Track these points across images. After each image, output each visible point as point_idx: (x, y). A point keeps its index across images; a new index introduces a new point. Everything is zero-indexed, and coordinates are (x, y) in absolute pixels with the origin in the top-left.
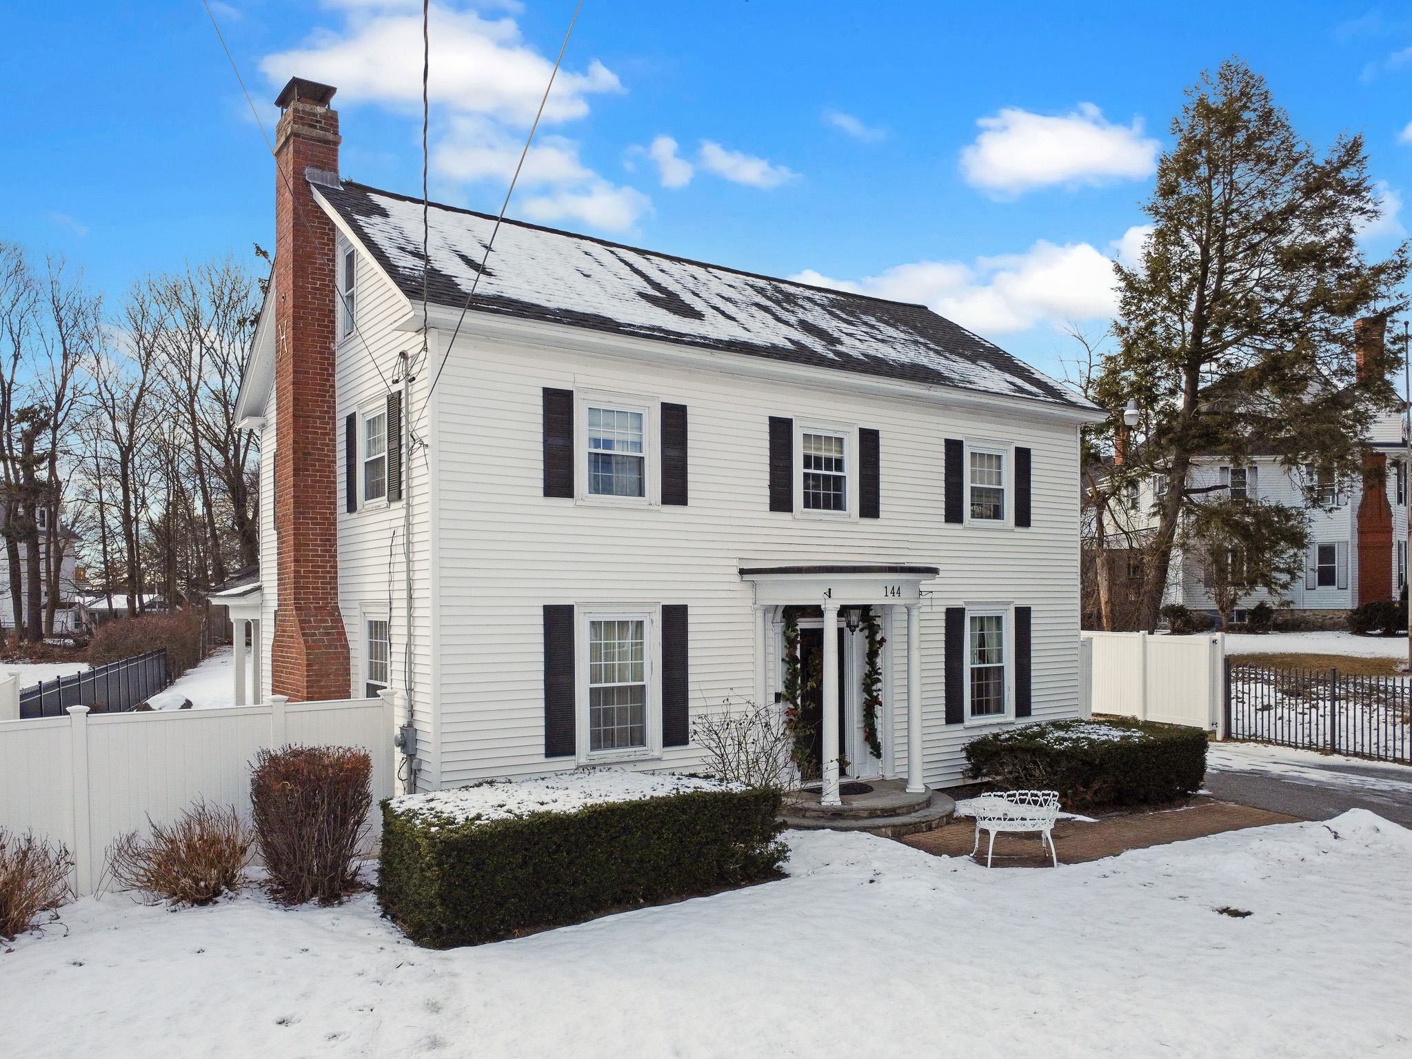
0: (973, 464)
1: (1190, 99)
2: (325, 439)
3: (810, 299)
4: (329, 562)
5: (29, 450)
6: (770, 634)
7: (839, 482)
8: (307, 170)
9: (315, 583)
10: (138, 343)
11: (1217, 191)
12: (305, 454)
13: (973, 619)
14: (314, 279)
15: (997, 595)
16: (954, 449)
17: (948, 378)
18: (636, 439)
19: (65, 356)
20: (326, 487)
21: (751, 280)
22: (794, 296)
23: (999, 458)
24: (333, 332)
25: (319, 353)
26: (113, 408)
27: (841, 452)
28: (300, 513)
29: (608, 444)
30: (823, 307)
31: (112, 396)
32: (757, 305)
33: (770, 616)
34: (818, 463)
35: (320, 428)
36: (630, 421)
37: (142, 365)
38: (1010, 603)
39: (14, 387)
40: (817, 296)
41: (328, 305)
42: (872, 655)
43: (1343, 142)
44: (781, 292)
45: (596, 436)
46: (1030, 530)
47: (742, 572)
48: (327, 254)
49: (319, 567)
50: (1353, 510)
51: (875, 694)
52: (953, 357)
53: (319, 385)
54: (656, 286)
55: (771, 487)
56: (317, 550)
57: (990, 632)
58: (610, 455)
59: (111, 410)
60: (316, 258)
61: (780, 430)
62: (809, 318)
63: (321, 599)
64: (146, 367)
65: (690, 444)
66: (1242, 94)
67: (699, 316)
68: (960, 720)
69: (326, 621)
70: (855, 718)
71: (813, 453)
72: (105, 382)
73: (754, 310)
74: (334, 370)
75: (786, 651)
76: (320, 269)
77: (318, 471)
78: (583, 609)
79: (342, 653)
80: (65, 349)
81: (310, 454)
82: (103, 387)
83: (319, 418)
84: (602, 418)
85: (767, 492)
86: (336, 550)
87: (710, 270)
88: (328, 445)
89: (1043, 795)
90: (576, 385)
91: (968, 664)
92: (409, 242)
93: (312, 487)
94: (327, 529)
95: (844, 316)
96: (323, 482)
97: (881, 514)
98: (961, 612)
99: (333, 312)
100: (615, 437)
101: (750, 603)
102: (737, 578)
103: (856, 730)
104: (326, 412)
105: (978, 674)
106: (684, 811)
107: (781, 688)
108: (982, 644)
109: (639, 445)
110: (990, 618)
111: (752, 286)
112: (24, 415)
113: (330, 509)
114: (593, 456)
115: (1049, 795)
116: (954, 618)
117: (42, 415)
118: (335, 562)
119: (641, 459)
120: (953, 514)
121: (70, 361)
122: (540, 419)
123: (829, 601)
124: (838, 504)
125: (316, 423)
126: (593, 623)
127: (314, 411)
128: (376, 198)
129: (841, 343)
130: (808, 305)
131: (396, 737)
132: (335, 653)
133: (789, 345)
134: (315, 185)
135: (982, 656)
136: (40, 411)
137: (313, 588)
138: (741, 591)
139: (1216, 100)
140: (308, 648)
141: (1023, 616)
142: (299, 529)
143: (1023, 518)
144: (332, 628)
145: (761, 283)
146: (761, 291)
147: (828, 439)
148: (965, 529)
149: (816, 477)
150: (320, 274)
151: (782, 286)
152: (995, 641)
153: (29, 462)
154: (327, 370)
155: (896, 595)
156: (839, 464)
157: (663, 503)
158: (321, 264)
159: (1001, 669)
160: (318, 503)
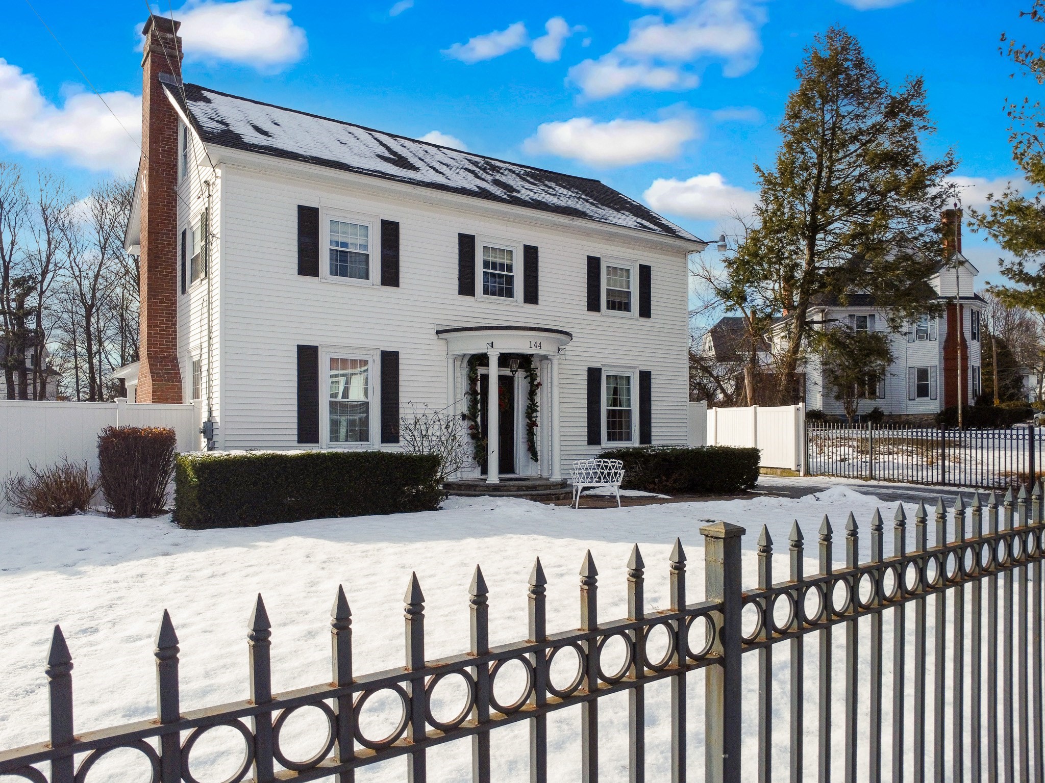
0: (608, 274)
1: (808, 55)
2: (169, 248)
3: (510, 170)
4: (171, 328)
5: (21, 305)
6: (458, 374)
7: (510, 280)
8: (160, 74)
9: (161, 341)
10: (99, 233)
11: (827, 117)
12: (155, 257)
13: (608, 377)
14: (163, 144)
15: (627, 362)
16: (593, 264)
17: (590, 216)
18: (363, 243)
19: (49, 244)
20: (170, 279)
21: (469, 157)
22: (499, 168)
23: (628, 271)
24: (176, 179)
25: (166, 192)
26: (80, 277)
27: (512, 260)
28: (152, 295)
29: (345, 245)
30: (518, 175)
31: (79, 269)
32: (467, 170)
33: (458, 363)
34: (494, 265)
35: (166, 241)
36: (360, 231)
37: (101, 249)
38: (635, 368)
39: (11, 264)
40: (517, 169)
41: (173, 162)
42: (532, 394)
43: (909, 81)
44: (490, 165)
45: (336, 239)
46: (651, 320)
47: (438, 332)
48: (173, 129)
49: (165, 331)
50: (940, 343)
51: (534, 419)
52: (603, 207)
53: (166, 213)
54: (395, 153)
55: (459, 279)
56: (163, 320)
57: (622, 386)
58: (346, 252)
59: (79, 279)
60: (164, 131)
61: (466, 243)
62: (503, 179)
63: (165, 352)
64: (103, 248)
65: (401, 247)
66: (843, 48)
67: (416, 169)
68: (598, 442)
69: (168, 366)
70: (521, 435)
71: (491, 259)
72: (75, 259)
73: (462, 172)
74: (176, 203)
75: (469, 387)
76: (168, 138)
77: (164, 268)
78: (324, 349)
79: (177, 385)
80: (49, 238)
81: (159, 257)
82: (73, 262)
83: (165, 234)
84: (340, 228)
85: (457, 282)
86: (176, 321)
87: (441, 149)
88: (171, 252)
89: (612, 462)
90: (321, 205)
91: (604, 407)
92: (218, 115)
93: (161, 279)
94: (170, 307)
95: (532, 180)
96: (168, 276)
97: (540, 302)
98: (599, 371)
99: (176, 165)
100: (349, 241)
101: (444, 353)
102: (435, 337)
103: (521, 443)
104: (170, 231)
105: (611, 414)
106: (368, 461)
107: (466, 412)
108: (615, 393)
109: (366, 247)
110: (621, 377)
111: (469, 160)
112: (19, 283)
113: (172, 293)
114: (334, 252)
115: (615, 462)
116: (594, 375)
117: (30, 282)
118: (175, 328)
119: (368, 255)
120: (593, 305)
121: (53, 246)
122: (296, 225)
123: (493, 350)
124: (510, 293)
125: (163, 237)
126: (331, 359)
127: (162, 230)
128: (205, 93)
129: (518, 192)
130: (506, 173)
131: (200, 428)
132: (173, 385)
133: (476, 189)
134: (165, 84)
135: (615, 402)
136: (29, 280)
137: (160, 345)
138: (439, 346)
139: (826, 54)
140: (153, 380)
141: (645, 378)
142: (151, 305)
143: (645, 311)
144: (171, 369)
145: (477, 159)
146: (475, 164)
147: (502, 250)
148: (602, 316)
149: (493, 275)
150: (167, 141)
151: (493, 162)
152: (625, 392)
153: (21, 315)
154: (172, 203)
155: (538, 348)
156: (510, 268)
157: (382, 284)
158: (168, 135)
159: (629, 412)
160: (165, 289)
